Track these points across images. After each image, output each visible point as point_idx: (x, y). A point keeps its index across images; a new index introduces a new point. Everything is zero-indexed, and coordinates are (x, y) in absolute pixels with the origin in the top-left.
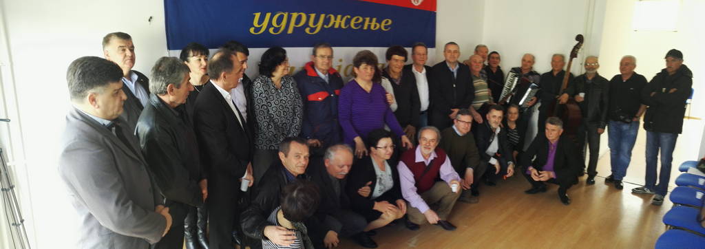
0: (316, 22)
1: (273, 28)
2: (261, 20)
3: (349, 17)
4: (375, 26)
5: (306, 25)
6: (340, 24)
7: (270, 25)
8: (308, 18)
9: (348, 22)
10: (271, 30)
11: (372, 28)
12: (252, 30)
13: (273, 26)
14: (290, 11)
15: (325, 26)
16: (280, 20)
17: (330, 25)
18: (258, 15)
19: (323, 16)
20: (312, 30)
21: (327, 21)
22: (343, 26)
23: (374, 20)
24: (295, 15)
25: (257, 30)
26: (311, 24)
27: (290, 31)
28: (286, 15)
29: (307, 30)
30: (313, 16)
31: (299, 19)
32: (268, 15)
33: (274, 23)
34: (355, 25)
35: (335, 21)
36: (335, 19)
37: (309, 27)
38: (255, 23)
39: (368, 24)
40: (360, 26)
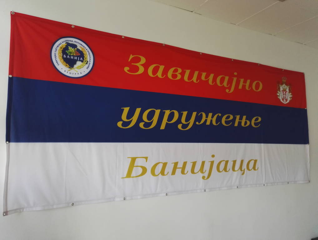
0: (188, 118)
1: (144, 123)
2: (130, 115)
3: (220, 115)
4: (246, 123)
5: (179, 121)
6: (211, 121)
7: (140, 119)
8: (181, 116)
9: (219, 119)
10: (141, 125)
11: (243, 124)
12: (120, 124)
13: (143, 121)
14: (163, 109)
15: (197, 123)
16: (151, 116)
17: (202, 122)
18: (126, 110)
19: (194, 114)
20: (184, 126)
21: (198, 118)
22: (214, 123)
23: (244, 117)
24: (167, 112)
25: (125, 124)
26: (183, 120)
28: (158, 112)
29: (180, 126)
30: (185, 113)
31: (171, 116)
32: (138, 110)
33: (145, 117)
34: (226, 122)
35: (206, 119)
36: (207, 117)
37: (181, 123)
38: (124, 117)
39: (239, 122)
40: (231, 123)
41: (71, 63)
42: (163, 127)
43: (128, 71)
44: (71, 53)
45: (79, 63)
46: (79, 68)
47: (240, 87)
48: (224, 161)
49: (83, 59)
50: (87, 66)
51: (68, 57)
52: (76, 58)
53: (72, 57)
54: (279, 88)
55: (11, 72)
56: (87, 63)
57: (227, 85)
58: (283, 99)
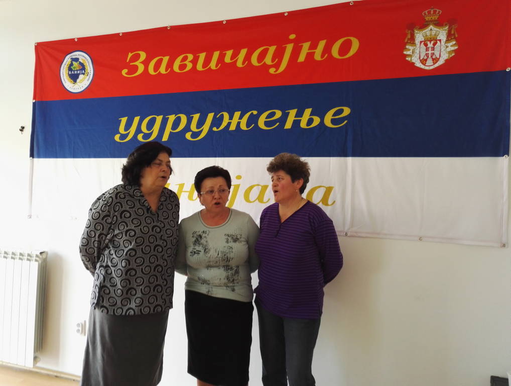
0: (200, 123)
1: (143, 134)
2: (128, 126)
3: (255, 112)
4: (310, 121)
5: (187, 128)
6: (239, 123)
7: (139, 130)
8: (190, 120)
9: (253, 120)
10: (140, 137)
11: (303, 124)
12: (117, 138)
13: (142, 132)
14: (165, 113)
15: (215, 129)
17: (222, 127)
18: (124, 120)
19: (211, 116)
20: (195, 135)
21: (217, 122)
22: (243, 127)
23: (308, 111)
24: (172, 118)
25: (123, 137)
26: (193, 127)
28: (159, 119)
29: (188, 136)
30: (196, 117)
31: (177, 123)
32: (137, 119)
33: (144, 128)
34: (266, 124)
35: (230, 121)
36: (231, 118)
37: (191, 131)
38: (122, 129)
39: (294, 120)
40: (278, 124)
41: (74, 78)
42: (165, 138)
43: (126, 74)
44: (75, 68)
45: (81, 77)
46: (82, 81)
47: (302, 58)
48: (258, 185)
49: (85, 71)
50: (88, 77)
51: (73, 72)
52: (79, 72)
53: (76, 72)
54: (413, 39)
55: (34, 98)
56: (88, 75)
57: (273, 60)
58: (424, 61)
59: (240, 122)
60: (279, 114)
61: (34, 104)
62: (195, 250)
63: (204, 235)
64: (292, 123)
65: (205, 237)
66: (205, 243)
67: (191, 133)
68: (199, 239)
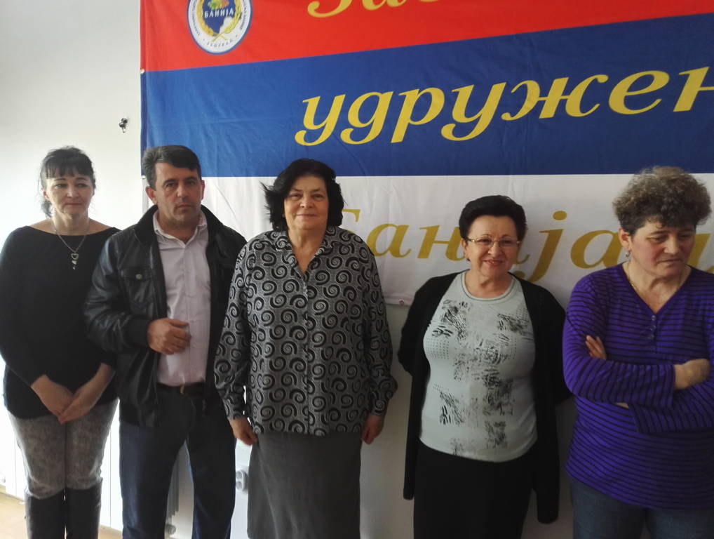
0: (475, 105)
1: (351, 130)
2: (321, 114)
3: (602, 78)
5: (446, 116)
6: (562, 104)
7: (343, 123)
8: (450, 101)
9: (598, 94)
10: (346, 136)
12: (300, 137)
13: (350, 126)
14: (399, 87)
15: (506, 117)
16: (368, 111)
17: (523, 112)
19: (497, 91)
20: (461, 129)
21: (512, 101)
22: (574, 110)
24: (412, 97)
25: (311, 136)
26: (459, 114)
27: (398, 136)
28: (385, 99)
29: (447, 132)
30: (465, 93)
31: (422, 106)
32: (339, 101)
33: (353, 118)
34: (629, 102)
35: (542, 99)
37: (453, 121)
38: (309, 121)
39: (700, 94)
40: (658, 101)
41: (215, 24)
44: (215, 5)
45: (228, 21)
46: (230, 29)
48: (606, 232)
49: (234, 11)
50: (240, 22)
51: (212, 14)
52: (223, 13)
53: (217, 13)
56: (240, 18)
59: (566, 100)
60: (661, 79)
61: (143, 77)
62: (443, 329)
63: (462, 308)
64: (694, 97)
65: (464, 312)
66: (461, 321)
67: (452, 126)
68: (453, 313)
